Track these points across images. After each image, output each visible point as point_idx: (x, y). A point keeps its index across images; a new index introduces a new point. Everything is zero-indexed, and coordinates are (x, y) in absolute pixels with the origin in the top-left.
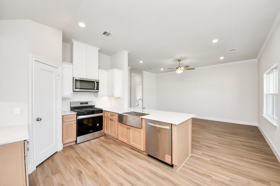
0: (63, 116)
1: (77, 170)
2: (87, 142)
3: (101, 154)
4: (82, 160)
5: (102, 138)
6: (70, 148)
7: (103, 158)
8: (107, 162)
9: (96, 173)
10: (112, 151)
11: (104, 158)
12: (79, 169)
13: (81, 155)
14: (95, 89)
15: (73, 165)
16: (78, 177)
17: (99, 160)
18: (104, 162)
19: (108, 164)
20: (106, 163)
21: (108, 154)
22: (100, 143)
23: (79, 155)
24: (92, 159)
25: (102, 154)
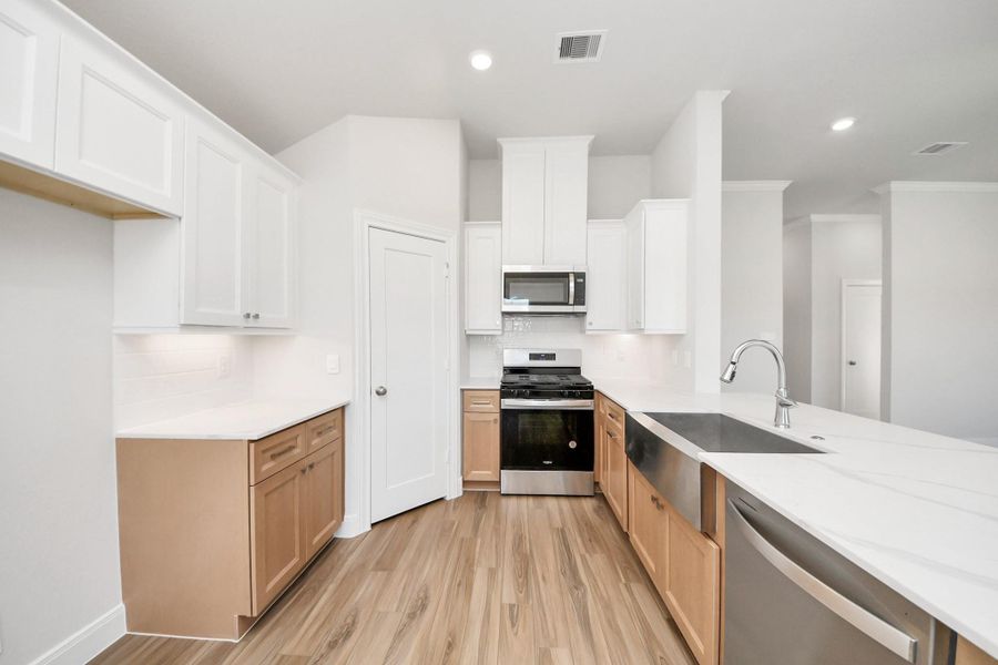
0: (462, 390)
1: (426, 591)
2: (531, 499)
3: (530, 571)
4: (467, 561)
5: (588, 505)
6: (475, 501)
7: (522, 595)
8: (521, 622)
9: (450, 646)
10: (578, 584)
11: (527, 596)
12: (432, 592)
13: (479, 541)
14: (571, 301)
15: (431, 566)
16: (405, 620)
17: (508, 593)
18: (513, 614)
19: (516, 634)
20: (513, 625)
21: (551, 589)
22: (564, 524)
23: (476, 536)
24: (492, 573)
25: (535, 572)
